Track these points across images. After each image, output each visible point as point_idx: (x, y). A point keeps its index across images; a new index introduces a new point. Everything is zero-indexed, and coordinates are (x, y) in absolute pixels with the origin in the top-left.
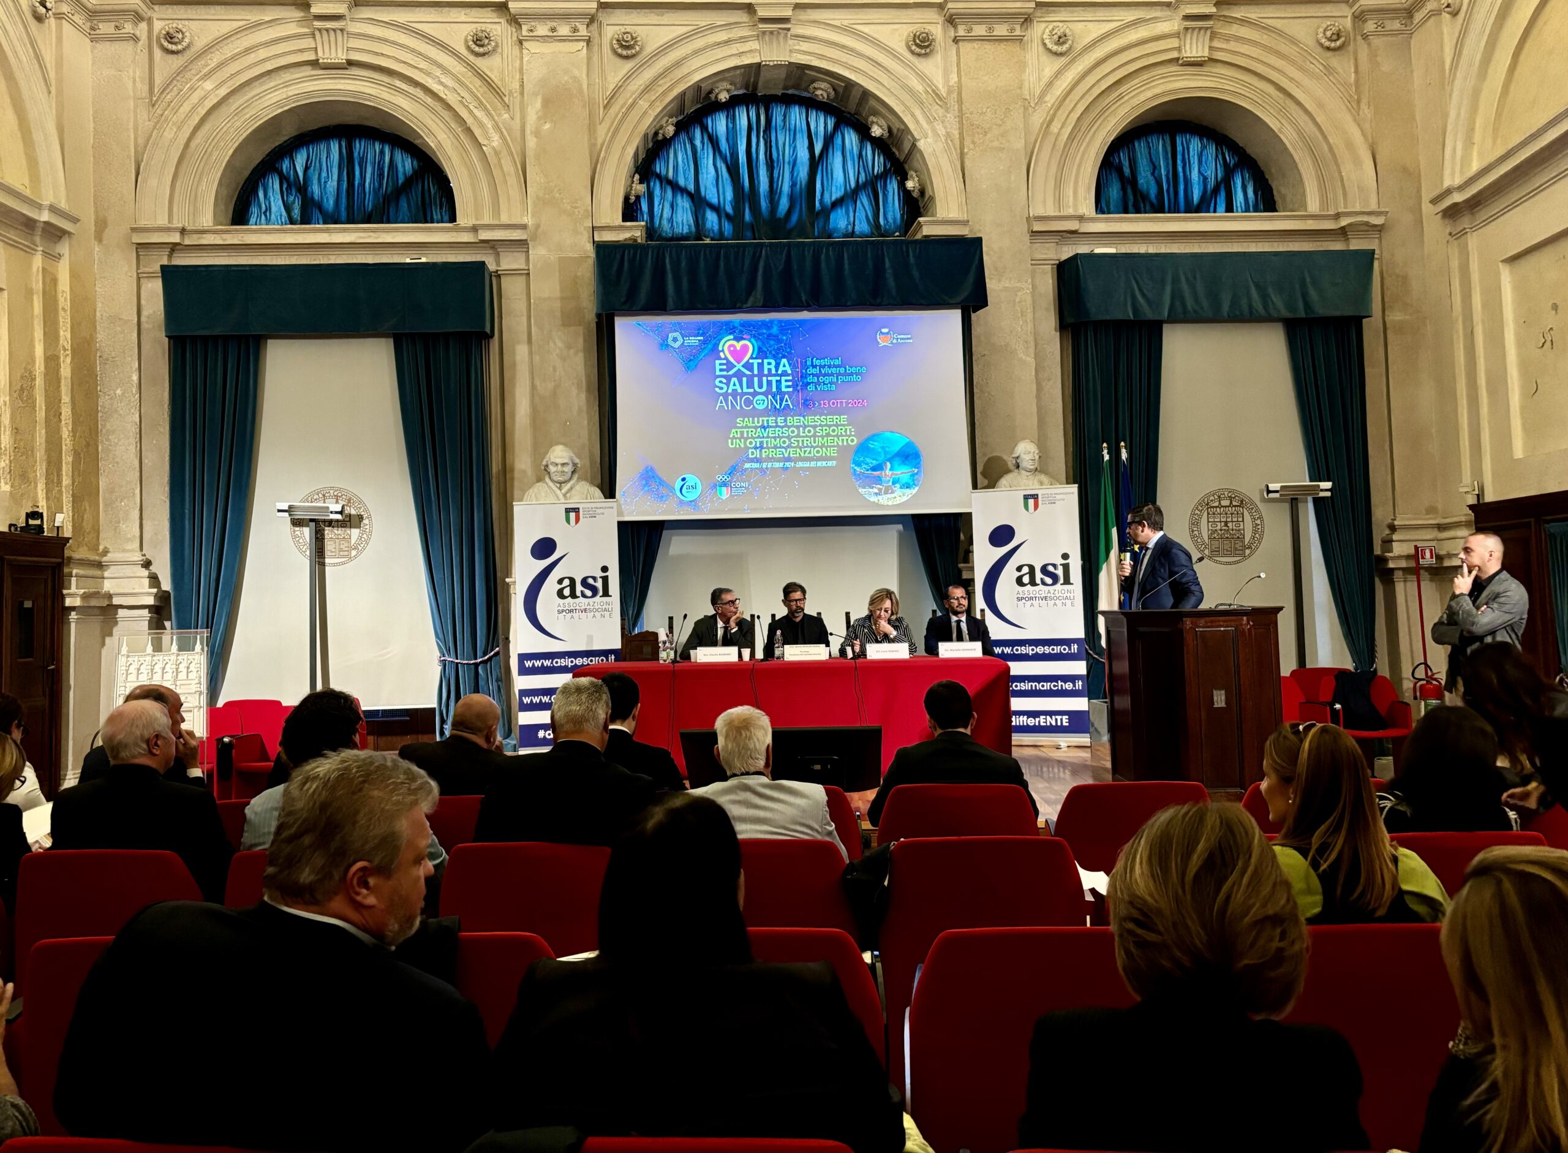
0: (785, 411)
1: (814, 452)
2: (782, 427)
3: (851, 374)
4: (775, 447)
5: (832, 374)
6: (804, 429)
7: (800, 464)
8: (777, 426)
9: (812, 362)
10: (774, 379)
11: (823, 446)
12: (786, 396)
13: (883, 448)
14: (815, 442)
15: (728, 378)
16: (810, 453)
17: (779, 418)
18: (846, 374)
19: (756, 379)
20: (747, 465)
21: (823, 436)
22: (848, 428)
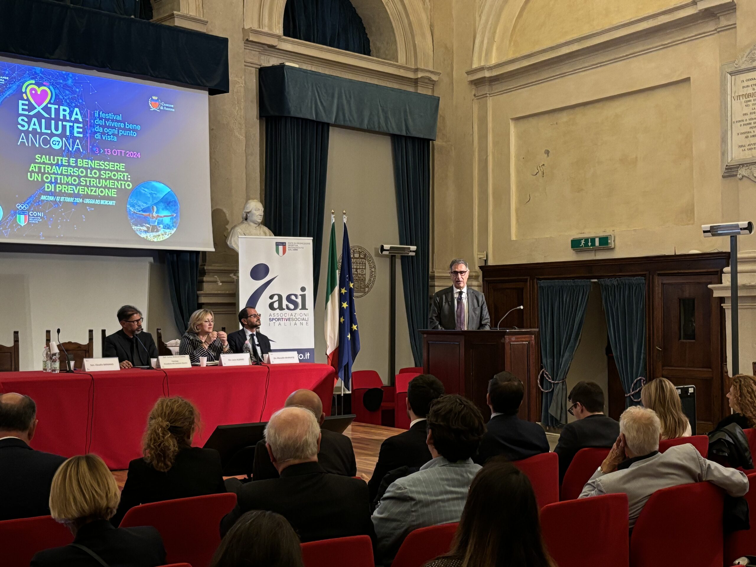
0: (77, 154)
1: (98, 192)
2: (74, 167)
3: (129, 130)
4: (67, 184)
5: (114, 128)
6: (91, 171)
7: (87, 201)
8: (69, 166)
9: (99, 115)
10: (68, 124)
11: (105, 187)
12: (78, 141)
13: (151, 194)
14: (99, 183)
15: (30, 118)
16: (95, 192)
17: (71, 159)
18: (125, 129)
19: (53, 122)
20: (43, 198)
21: (106, 179)
22: (126, 174)
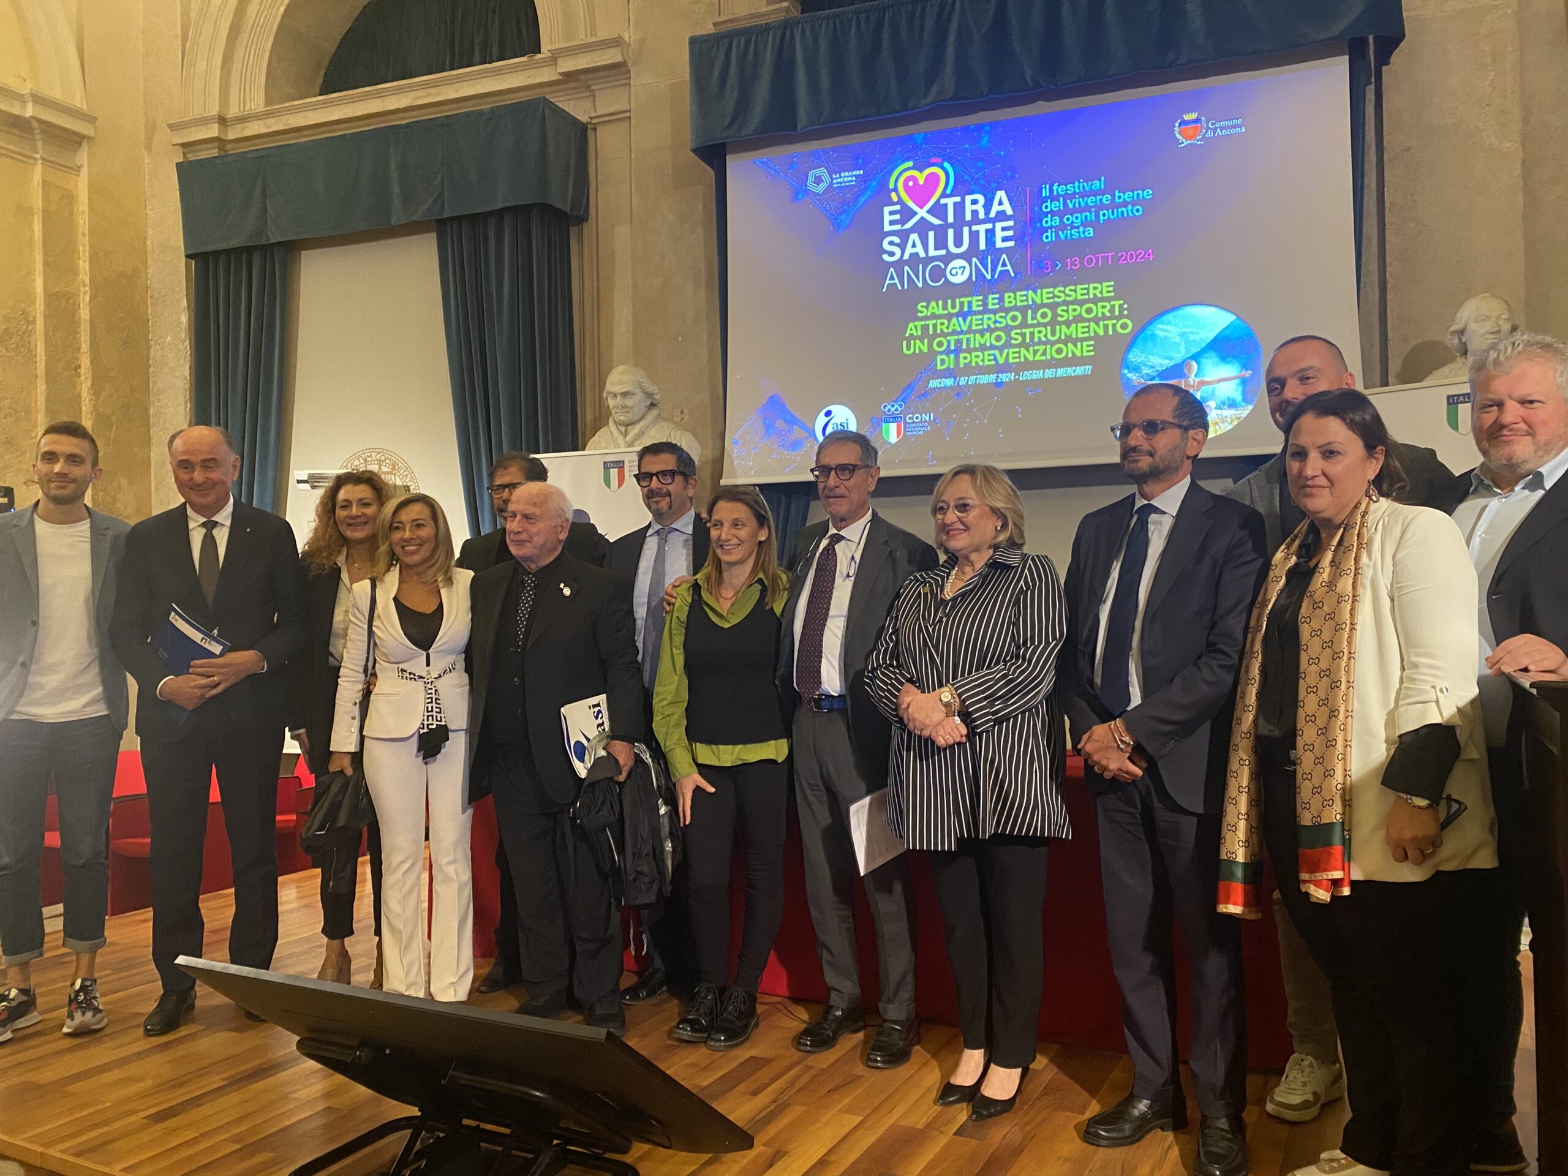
0: (1002, 284)
1: (1051, 352)
2: (994, 312)
3: (1125, 204)
4: (983, 348)
5: (1088, 208)
6: (1034, 313)
7: (1027, 375)
8: (986, 311)
9: (1051, 190)
10: (982, 229)
11: (1068, 340)
12: (1004, 256)
13: (1182, 335)
14: (1053, 334)
15: (904, 236)
16: (1044, 353)
17: (991, 297)
18: (1113, 206)
19: (951, 232)
20: (933, 384)
21: (1068, 324)
22: (1117, 303)
